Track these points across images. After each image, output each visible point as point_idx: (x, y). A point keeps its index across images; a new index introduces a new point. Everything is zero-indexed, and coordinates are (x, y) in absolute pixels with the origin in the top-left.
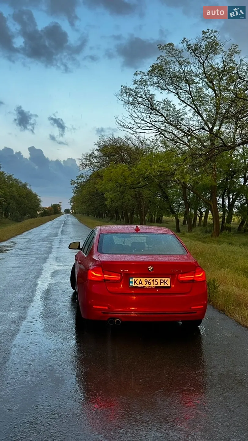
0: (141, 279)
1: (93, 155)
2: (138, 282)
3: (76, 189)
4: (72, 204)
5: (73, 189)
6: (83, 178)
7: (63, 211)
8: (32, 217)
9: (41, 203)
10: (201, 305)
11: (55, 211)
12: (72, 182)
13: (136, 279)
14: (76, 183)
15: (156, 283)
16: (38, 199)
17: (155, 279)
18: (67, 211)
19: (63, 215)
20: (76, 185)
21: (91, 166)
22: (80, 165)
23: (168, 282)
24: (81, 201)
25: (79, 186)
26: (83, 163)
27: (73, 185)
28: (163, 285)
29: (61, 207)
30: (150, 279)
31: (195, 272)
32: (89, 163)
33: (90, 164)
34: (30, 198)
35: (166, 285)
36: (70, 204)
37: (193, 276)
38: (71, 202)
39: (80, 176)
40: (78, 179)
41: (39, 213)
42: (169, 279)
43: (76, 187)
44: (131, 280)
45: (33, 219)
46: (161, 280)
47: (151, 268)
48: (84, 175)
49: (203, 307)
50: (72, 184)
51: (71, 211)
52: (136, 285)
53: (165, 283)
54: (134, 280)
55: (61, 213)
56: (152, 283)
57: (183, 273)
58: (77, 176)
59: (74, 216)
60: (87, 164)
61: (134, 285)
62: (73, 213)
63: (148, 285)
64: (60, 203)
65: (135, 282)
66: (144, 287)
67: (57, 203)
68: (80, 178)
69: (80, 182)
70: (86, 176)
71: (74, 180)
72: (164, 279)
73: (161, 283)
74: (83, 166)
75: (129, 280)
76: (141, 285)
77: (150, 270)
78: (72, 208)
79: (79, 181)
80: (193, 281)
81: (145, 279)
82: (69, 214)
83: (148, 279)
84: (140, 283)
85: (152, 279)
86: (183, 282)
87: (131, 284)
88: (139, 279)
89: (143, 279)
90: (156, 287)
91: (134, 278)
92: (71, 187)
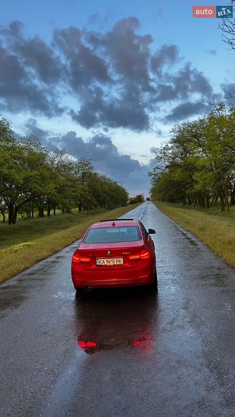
0: (104, 260)
1: (167, 148)
2: (102, 262)
3: (153, 180)
4: (151, 194)
5: (151, 180)
6: (159, 170)
7: (145, 199)
8: (123, 206)
9: (128, 195)
10: (146, 275)
11: (139, 200)
12: (149, 174)
13: (100, 260)
14: (152, 174)
15: (114, 262)
16: (126, 192)
17: (113, 259)
18: (148, 199)
19: (145, 202)
20: (153, 176)
21: (165, 158)
22: (156, 158)
23: (122, 261)
24: (158, 190)
25: (155, 177)
26: (158, 156)
27: (151, 176)
28: (118, 263)
29: (143, 197)
30: (110, 259)
31: (140, 253)
32: (163, 156)
33: (165, 156)
34: (119, 192)
35: (120, 263)
36: (149, 194)
37: (139, 256)
38: (150, 193)
39: (156, 168)
40: (154, 171)
41: (128, 202)
42: (122, 259)
43: (153, 178)
44: (97, 261)
45: (124, 207)
46: (117, 260)
47: (109, 253)
48: (160, 167)
49: (147, 276)
50: (149, 176)
51: (151, 199)
52: (100, 264)
53: (120, 261)
54: (99, 261)
55: (144, 201)
56: (111, 262)
57: (132, 255)
58: (154, 168)
59: (153, 203)
60: (162, 156)
61: (99, 264)
62: (152, 200)
63: (108, 264)
64: (143, 194)
65: (100, 262)
66: (106, 265)
67: (141, 194)
68: (156, 170)
69: (156, 174)
70: (162, 167)
71: (151, 172)
72: (119, 259)
73: (117, 262)
74: (158, 159)
75: (96, 261)
76: (104, 264)
77: (108, 254)
78: (152, 197)
79: (156, 172)
80: (139, 259)
81: (106, 260)
82: (149, 201)
83: (108, 260)
84: (103, 263)
85: (111, 259)
86: (132, 260)
87: (97, 264)
88: (102, 260)
89: (105, 260)
90: (114, 265)
91: (99, 260)
92: (149, 178)
